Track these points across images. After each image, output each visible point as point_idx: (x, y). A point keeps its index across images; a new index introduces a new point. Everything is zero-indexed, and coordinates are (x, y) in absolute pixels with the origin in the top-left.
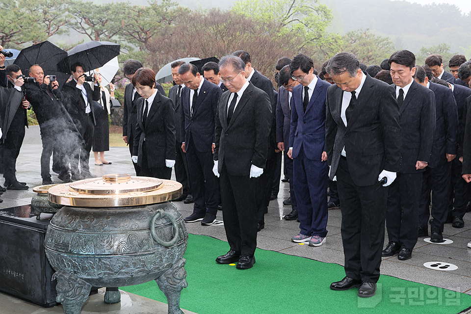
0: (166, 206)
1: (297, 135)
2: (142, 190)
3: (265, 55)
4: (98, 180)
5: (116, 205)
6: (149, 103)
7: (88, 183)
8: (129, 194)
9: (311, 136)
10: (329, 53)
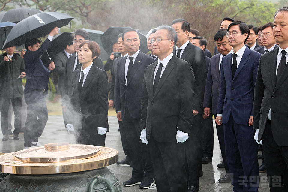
0: (104, 171)
1: (226, 102)
2: (80, 157)
3: (200, 25)
4: (40, 149)
5: (58, 172)
6: (85, 74)
7: (32, 152)
8: (69, 161)
9: (239, 102)
10: (262, 21)
